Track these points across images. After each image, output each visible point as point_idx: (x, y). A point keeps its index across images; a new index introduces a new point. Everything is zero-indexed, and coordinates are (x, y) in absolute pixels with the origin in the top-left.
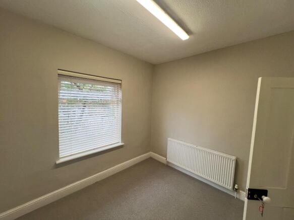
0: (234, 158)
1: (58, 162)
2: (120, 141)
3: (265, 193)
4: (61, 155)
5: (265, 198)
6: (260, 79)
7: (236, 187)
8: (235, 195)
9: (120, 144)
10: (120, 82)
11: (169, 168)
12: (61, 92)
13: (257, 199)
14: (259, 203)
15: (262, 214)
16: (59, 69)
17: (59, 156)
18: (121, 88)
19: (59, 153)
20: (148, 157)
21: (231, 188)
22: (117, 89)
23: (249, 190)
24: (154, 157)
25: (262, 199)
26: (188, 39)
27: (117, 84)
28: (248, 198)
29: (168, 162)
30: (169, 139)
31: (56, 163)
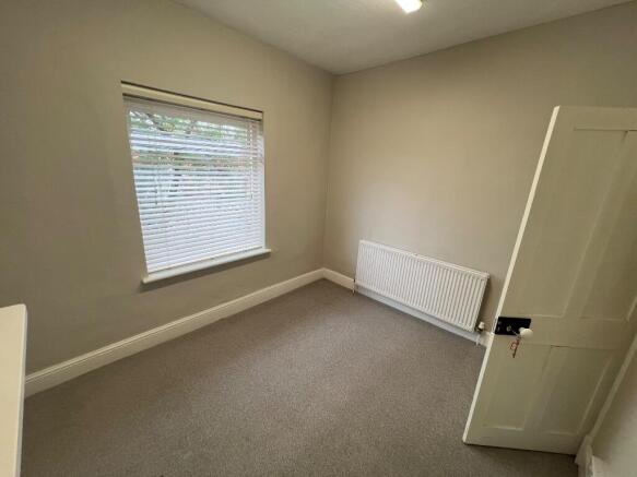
0: (485, 275)
1: (146, 280)
2: (263, 245)
3: (526, 323)
4: (150, 267)
5: (523, 331)
6: (556, 109)
7: (481, 326)
8: (477, 339)
9: (264, 250)
10: (258, 116)
11: (358, 297)
12: (132, 135)
13: (511, 333)
14: (513, 339)
15: (514, 355)
16: (123, 82)
17: (145, 269)
18: (262, 129)
19: (145, 264)
20: (318, 278)
21: (470, 327)
22: (255, 132)
23: (500, 319)
24: (329, 278)
25: (518, 332)
26: (419, 11)
27: (252, 120)
28: (496, 332)
29: (358, 286)
30: (362, 241)
31: (142, 283)
